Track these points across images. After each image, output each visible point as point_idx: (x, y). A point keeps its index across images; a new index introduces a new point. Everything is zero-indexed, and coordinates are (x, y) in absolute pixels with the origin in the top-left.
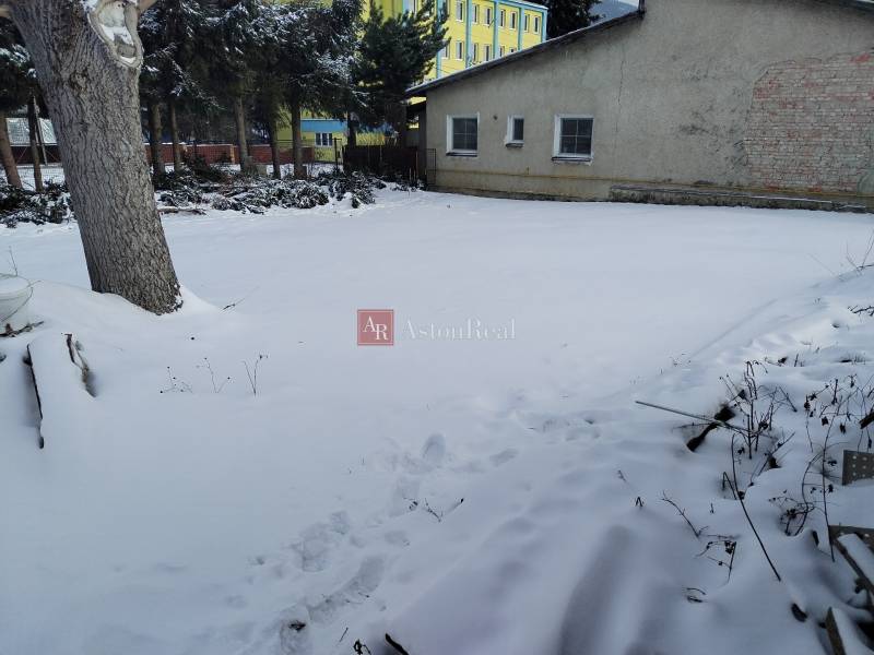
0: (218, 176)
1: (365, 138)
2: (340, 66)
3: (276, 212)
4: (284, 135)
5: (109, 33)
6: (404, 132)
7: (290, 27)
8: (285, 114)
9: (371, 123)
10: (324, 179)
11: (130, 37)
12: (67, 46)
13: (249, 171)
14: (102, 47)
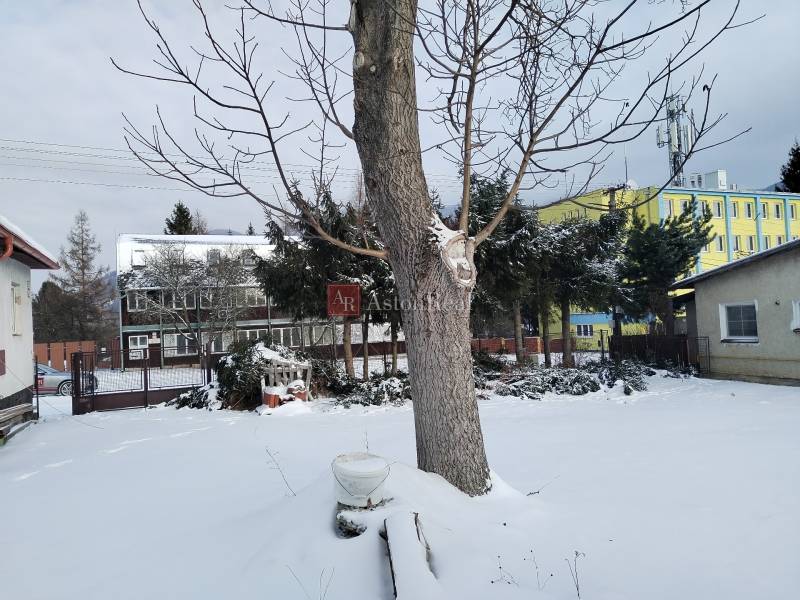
0: (499, 366)
1: (631, 329)
2: (608, 268)
3: (550, 397)
4: (555, 329)
5: (453, 263)
6: (670, 321)
7: (563, 241)
8: (556, 312)
9: (636, 314)
10: (592, 366)
11: (468, 264)
12: (424, 275)
13: (524, 361)
14: (448, 274)
